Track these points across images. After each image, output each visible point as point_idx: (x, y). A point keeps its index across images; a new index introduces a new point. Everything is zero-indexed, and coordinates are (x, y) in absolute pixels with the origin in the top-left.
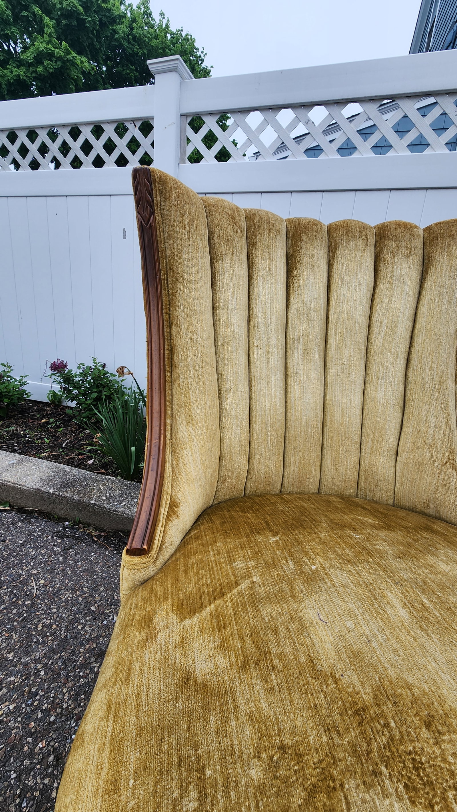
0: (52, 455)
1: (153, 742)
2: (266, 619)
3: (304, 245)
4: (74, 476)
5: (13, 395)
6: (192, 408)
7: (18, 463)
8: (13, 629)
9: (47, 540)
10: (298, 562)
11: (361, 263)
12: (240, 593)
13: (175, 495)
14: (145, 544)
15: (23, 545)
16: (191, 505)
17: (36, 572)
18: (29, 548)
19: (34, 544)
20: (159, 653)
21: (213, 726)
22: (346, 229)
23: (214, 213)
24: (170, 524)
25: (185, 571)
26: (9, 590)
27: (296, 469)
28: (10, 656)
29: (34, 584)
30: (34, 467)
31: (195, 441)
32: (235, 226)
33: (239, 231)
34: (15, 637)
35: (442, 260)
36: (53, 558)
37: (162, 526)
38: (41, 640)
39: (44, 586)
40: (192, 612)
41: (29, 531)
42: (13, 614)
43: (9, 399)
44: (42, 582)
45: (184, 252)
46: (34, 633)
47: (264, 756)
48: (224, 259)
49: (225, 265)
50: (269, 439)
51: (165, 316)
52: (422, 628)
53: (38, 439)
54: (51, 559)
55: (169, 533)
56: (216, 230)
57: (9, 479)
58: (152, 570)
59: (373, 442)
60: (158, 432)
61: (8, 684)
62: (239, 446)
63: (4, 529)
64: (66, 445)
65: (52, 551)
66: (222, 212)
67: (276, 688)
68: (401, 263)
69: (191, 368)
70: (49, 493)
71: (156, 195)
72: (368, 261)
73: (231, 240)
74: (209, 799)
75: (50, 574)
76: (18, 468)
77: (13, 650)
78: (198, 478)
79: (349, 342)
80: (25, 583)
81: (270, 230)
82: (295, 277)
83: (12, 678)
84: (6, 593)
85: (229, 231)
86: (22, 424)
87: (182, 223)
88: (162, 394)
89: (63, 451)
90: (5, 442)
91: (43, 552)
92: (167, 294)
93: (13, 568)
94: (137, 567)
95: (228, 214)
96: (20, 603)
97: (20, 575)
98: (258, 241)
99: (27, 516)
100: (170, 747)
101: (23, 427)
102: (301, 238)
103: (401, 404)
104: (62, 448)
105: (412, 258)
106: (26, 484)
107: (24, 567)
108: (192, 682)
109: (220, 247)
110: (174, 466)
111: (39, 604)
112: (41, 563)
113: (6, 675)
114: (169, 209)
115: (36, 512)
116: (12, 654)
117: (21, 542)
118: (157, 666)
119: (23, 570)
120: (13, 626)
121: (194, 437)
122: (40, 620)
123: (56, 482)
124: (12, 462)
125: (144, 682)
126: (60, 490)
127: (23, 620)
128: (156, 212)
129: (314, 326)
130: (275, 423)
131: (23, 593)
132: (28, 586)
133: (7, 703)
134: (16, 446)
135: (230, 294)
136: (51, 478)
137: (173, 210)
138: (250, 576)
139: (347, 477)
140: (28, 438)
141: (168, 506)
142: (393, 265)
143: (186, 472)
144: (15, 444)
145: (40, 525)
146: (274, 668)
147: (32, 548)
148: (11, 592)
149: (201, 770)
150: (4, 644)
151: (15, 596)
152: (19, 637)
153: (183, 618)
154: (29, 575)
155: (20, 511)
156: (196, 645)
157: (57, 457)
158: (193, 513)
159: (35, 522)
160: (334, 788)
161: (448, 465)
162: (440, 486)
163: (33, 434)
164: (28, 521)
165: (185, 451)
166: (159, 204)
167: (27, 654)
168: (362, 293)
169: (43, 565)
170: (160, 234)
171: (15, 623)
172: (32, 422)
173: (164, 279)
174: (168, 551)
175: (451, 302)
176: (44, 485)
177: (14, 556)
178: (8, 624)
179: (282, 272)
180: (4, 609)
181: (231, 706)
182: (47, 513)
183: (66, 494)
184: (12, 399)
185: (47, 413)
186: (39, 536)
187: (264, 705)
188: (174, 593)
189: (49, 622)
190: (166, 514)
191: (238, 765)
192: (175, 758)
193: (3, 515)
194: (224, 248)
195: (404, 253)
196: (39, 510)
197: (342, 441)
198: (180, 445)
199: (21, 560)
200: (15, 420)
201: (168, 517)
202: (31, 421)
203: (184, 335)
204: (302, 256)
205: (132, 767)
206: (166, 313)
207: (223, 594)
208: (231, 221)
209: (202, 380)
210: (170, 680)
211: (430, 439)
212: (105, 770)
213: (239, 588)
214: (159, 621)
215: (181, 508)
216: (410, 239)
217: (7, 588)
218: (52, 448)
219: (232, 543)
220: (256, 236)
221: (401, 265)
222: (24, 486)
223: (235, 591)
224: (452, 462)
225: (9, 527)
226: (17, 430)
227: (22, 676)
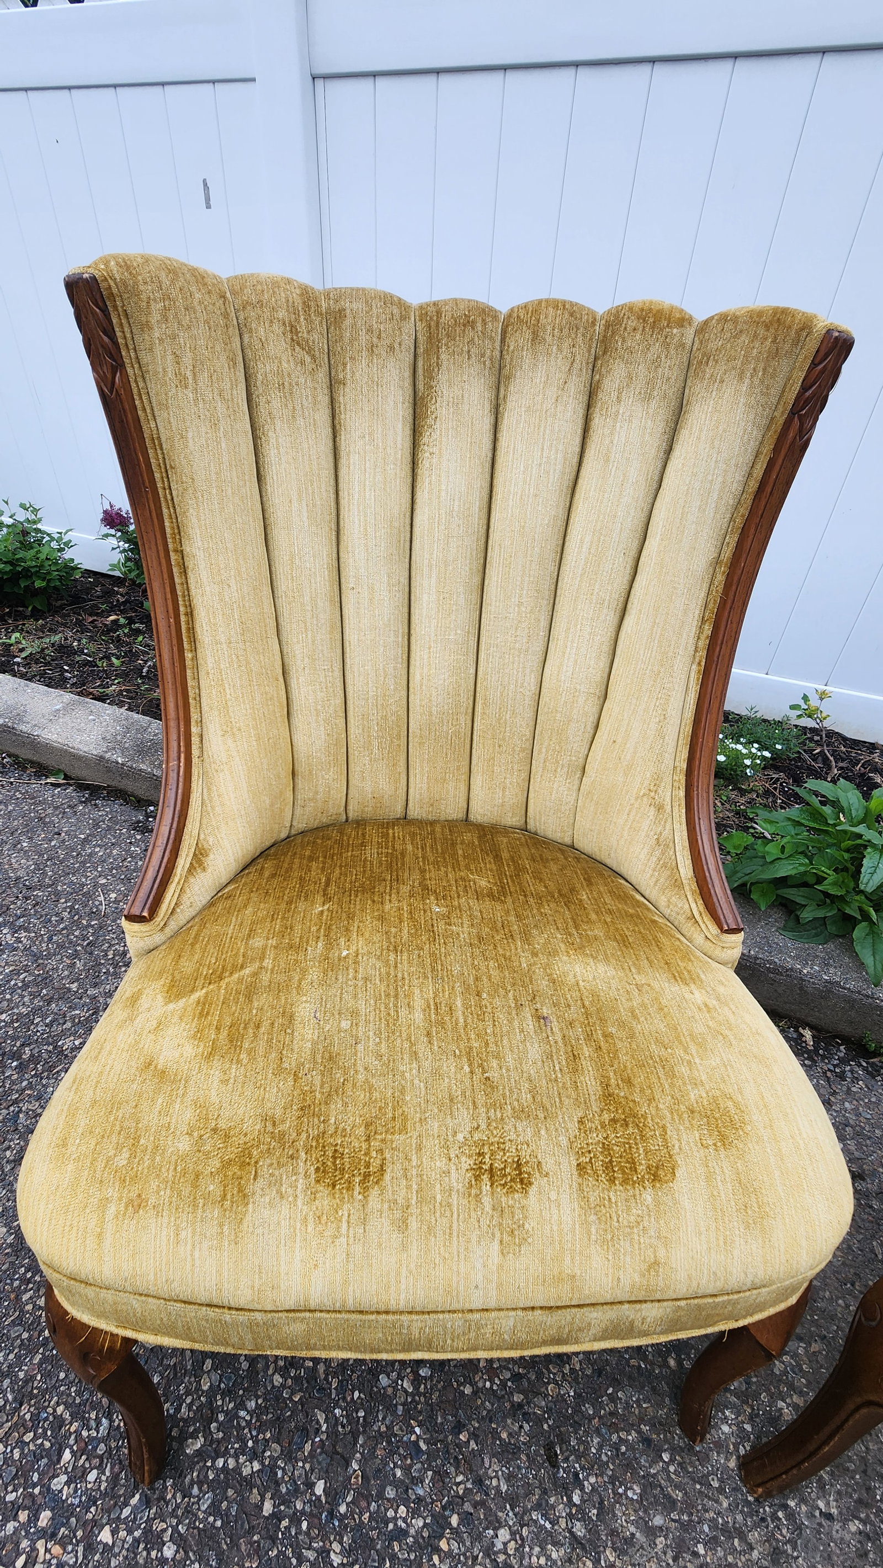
0: (127, 691)
1: (102, 1113)
2: (254, 1011)
3: (443, 377)
4: (155, 735)
5: (49, 573)
6: (231, 709)
7: (67, 708)
8: (76, 955)
9: (121, 834)
10: (329, 945)
11: (555, 416)
12: (240, 980)
13: (204, 839)
14: (146, 910)
15: (86, 841)
16: (230, 852)
17: (104, 881)
18: (95, 846)
19: (101, 839)
20: (132, 1036)
21: (158, 1107)
22: (533, 333)
23: (253, 325)
24: (192, 880)
25: (193, 945)
26: (69, 904)
27: (425, 786)
28: (74, 987)
29: (102, 898)
30: (91, 717)
31: (238, 759)
32: (297, 348)
33: (308, 359)
34: (79, 964)
35: (703, 417)
36: (130, 862)
37: (178, 883)
38: (111, 970)
39: (116, 901)
40: (179, 996)
41: (94, 820)
42: (76, 937)
43: (43, 580)
44: (113, 895)
45: (190, 435)
46: (103, 961)
47: (195, 1134)
48: (277, 428)
49: (280, 440)
50: (375, 743)
51: (173, 557)
52: (428, 1034)
53: (102, 658)
54: (125, 864)
55: (188, 891)
56: (260, 365)
57: (54, 737)
58: (158, 938)
59: (547, 752)
60: (176, 749)
61: (73, 1018)
62: (323, 756)
63: (57, 815)
64: (148, 672)
65: (128, 851)
66: (271, 322)
67: (232, 1081)
68: (631, 416)
69: (224, 646)
70: (117, 763)
71: (121, 325)
72: (570, 408)
73: (290, 384)
74: (137, 1160)
75: (124, 884)
76: (67, 718)
77: (78, 980)
78: (243, 812)
79: (519, 579)
80: (88, 895)
81: (371, 349)
82: (426, 447)
83: (77, 1012)
84: (65, 908)
85: (285, 365)
86: (75, 625)
87: (180, 374)
88: (179, 690)
89: (143, 683)
90: (49, 664)
91: (115, 852)
92: (173, 516)
93: (74, 874)
94: (139, 935)
95: (284, 324)
96: (84, 922)
97: (83, 885)
98: (348, 377)
99: (91, 795)
100: (116, 1119)
101: (77, 631)
102: (438, 358)
103: (599, 692)
104: (142, 677)
105: (654, 404)
106: (81, 746)
107: (89, 874)
108: (152, 1067)
109: (269, 402)
110: (205, 797)
111: (110, 925)
112: (113, 868)
113: (70, 1007)
114: (151, 350)
115: (104, 788)
116: (76, 984)
117: (82, 836)
118: (126, 1048)
119: (87, 877)
120: (76, 951)
121: (235, 754)
122: (111, 946)
123: (127, 745)
124: (58, 707)
125: (110, 1062)
126: (132, 759)
127: (88, 944)
128: (127, 361)
129: (458, 547)
130: (385, 718)
131: (87, 909)
132: (94, 900)
133: (72, 1038)
134: (67, 671)
135: (295, 498)
136: (119, 738)
137: (158, 349)
138: (262, 959)
139: (506, 800)
140: (86, 654)
141: (191, 855)
142: (615, 420)
143: (223, 805)
144: (66, 668)
145: (111, 811)
146: (238, 1061)
147: (99, 846)
148: (72, 907)
149: (137, 1139)
150: (66, 973)
151: (77, 913)
152: (85, 965)
153: (169, 1000)
154: (96, 886)
155: (81, 787)
156: (170, 1032)
157: (133, 695)
158: (232, 861)
159: (103, 806)
160: (249, 1164)
161: (645, 799)
162: (626, 829)
163: (92, 647)
164: (93, 802)
165: (221, 775)
166: (130, 343)
167: (95, 985)
168: (551, 481)
169: (114, 871)
170: (142, 402)
171: (79, 948)
172: (92, 622)
173: (164, 489)
174: (184, 914)
175: (704, 510)
176: (109, 750)
177: (73, 857)
178: (69, 948)
179: (399, 438)
180: (63, 929)
181: (181, 1092)
182: (121, 791)
183: (143, 766)
184: (49, 581)
185: (118, 601)
186: (109, 828)
187: (214, 1093)
188: (171, 972)
189: (122, 949)
190: (187, 865)
191: (170, 1138)
192: (118, 1128)
193: (56, 791)
194: (276, 404)
195: (640, 393)
196: (109, 786)
197: (500, 746)
198: (213, 766)
199: (84, 863)
200: (63, 616)
201: (191, 870)
202: (91, 619)
203: (208, 589)
204: (439, 399)
205: (80, 1130)
206: (176, 551)
207: (221, 978)
208: (289, 340)
209: (244, 662)
210: (133, 1064)
211: (628, 757)
212: (59, 1130)
213: (242, 973)
214: (144, 1002)
215: (211, 856)
216: (659, 357)
217: (66, 902)
218: (125, 675)
219: (265, 908)
220: (345, 365)
221: (630, 421)
222: (78, 749)
223: (236, 976)
224: (652, 794)
225: (64, 813)
226: (66, 639)
227: (88, 1010)
